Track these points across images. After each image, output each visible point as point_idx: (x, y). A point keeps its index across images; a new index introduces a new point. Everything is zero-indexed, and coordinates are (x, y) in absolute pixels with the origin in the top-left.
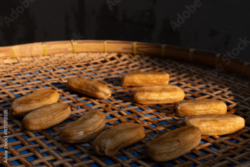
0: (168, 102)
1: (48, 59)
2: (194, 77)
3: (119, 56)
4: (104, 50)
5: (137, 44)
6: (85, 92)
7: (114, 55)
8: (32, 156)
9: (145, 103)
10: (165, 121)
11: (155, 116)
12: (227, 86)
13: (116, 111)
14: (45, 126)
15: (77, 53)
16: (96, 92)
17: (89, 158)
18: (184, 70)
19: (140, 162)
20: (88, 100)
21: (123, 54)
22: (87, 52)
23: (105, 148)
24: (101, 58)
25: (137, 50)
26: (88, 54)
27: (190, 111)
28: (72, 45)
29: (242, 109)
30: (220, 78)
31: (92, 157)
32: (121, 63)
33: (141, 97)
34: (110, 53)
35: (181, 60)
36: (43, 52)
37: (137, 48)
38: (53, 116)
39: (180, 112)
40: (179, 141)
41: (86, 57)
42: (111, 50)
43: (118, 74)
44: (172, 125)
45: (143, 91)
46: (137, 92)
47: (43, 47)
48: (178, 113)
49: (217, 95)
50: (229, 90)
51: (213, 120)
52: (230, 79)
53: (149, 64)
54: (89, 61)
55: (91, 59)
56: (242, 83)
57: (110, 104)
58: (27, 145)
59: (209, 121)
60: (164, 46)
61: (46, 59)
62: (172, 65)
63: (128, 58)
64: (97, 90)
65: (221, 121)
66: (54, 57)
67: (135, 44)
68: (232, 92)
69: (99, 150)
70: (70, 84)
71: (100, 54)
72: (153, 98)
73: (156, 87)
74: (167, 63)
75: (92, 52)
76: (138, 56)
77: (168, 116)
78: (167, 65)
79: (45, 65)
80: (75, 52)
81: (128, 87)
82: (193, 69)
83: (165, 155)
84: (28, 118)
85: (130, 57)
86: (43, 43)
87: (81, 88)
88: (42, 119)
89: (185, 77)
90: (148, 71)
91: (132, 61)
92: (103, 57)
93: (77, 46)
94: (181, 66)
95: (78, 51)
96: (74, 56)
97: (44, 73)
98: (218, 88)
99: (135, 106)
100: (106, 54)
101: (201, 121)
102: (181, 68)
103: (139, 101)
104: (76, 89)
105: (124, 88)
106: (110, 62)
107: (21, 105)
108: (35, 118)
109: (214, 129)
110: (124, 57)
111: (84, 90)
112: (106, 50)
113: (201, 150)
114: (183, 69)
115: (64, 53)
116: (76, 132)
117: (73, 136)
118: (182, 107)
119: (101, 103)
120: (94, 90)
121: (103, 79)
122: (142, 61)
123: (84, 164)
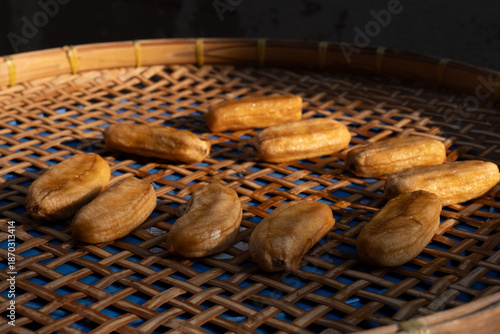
0: (325, 153)
1: (20, 92)
2: (342, 99)
3: (169, 71)
4: (137, 61)
5: (205, 43)
6: (153, 151)
7: (157, 70)
8: (134, 294)
9: (282, 160)
10: (340, 190)
11: (316, 184)
12: (415, 109)
13: (236, 183)
14: (123, 232)
15: (80, 73)
16: (180, 148)
17: (250, 282)
18: (315, 87)
19: (351, 273)
20: (165, 169)
21: (176, 67)
22: (99, 70)
23: (284, 255)
24: (131, 79)
25: (206, 56)
26: (102, 74)
27: (385, 164)
28: (68, 58)
29: (468, 149)
30: (393, 95)
31: (256, 277)
32: (179, 86)
33: (275, 148)
34: (149, 66)
35: (300, 68)
36: (7, 79)
37: (206, 51)
38: (133, 208)
39: (364, 169)
40: (418, 222)
41: (99, 80)
42: (150, 59)
43: (184, 108)
44: (361, 196)
45: (276, 136)
46: (264, 140)
47: (9, 67)
48: (361, 172)
49: (404, 127)
50: (422, 116)
51: (447, 176)
52: (413, 95)
53: (236, 82)
54: (110, 87)
55: (111, 84)
56: (441, 100)
57: (214, 170)
58: (107, 275)
59: (440, 178)
60: (262, 41)
61: (16, 92)
62: (285, 79)
63: (187, 74)
64: (182, 144)
65: (461, 174)
66: (32, 86)
67: (200, 43)
68: (431, 120)
69: (273, 261)
70: (114, 139)
71: (127, 71)
72: (298, 148)
73: (296, 125)
74: (272, 76)
75: (111, 69)
76: (210, 68)
77: (339, 180)
78: (274, 80)
79: (23, 106)
80: (75, 71)
81: (223, 132)
82: (333, 83)
83: (402, 251)
84: (87, 218)
85: (192, 72)
86: (6, 57)
87: (142, 146)
88: (117, 217)
89: (323, 100)
90: (241, 96)
91: (198, 79)
92: (135, 77)
93: (79, 58)
94: (304, 79)
95: (82, 68)
96: (73, 81)
97: (29, 123)
98: (400, 115)
99: (263, 168)
100: (139, 70)
101: (426, 180)
102: (306, 82)
103: (271, 156)
104: (131, 148)
105: (219, 137)
106: (154, 86)
107: (52, 194)
108: (103, 216)
109: (452, 192)
110: (180, 72)
111: (151, 148)
112: (140, 60)
113: (446, 234)
114: (312, 84)
115: (51, 76)
116: (207, 234)
117: (203, 241)
118: (367, 159)
119: (194, 170)
120: (174, 145)
121: (162, 121)
122: (220, 77)
123: (250, 293)
